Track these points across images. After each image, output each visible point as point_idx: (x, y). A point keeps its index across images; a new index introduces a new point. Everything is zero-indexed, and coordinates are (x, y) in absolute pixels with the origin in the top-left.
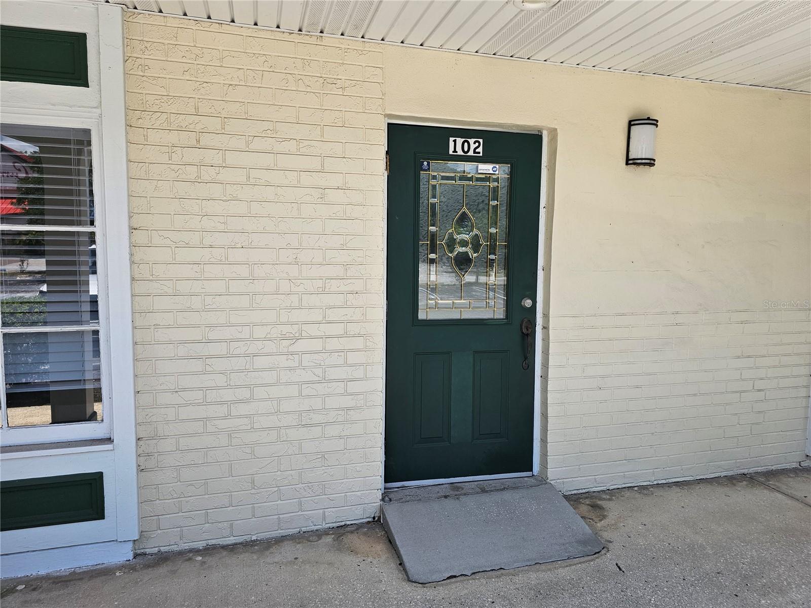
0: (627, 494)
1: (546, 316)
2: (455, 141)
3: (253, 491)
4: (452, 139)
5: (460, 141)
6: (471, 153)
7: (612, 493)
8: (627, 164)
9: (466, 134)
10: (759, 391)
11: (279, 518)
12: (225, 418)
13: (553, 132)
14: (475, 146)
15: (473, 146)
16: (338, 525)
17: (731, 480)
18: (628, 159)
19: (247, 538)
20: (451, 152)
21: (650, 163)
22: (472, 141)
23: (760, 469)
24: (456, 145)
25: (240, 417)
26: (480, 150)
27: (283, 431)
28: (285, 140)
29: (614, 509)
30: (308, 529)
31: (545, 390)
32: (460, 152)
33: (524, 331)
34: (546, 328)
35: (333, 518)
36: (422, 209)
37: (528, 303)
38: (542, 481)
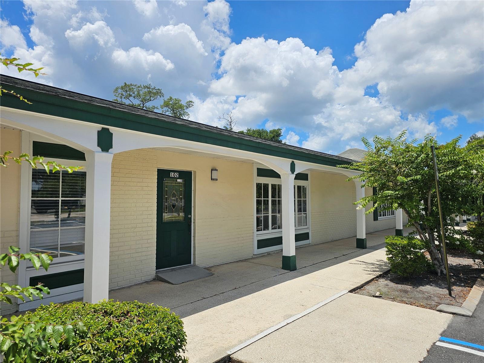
0: (215, 267)
1: (194, 219)
2: (172, 173)
3: (123, 273)
4: (171, 173)
5: (173, 173)
6: (176, 177)
7: (211, 267)
8: (211, 180)
9: (174, 171)
10: (242, 237)
11: (130, 281)
12: (117, 251)
13: (195, 172)
14: (177, 175)
15: (176, 175)
16: (145, 281)
17: (237, 262)
18: (212, 179)
19: (122, 287)
20: (171, 176)
21: (217, 180)
22: (176, 173)
23: (243, 259)
24: (172, 175)
25: (121, 251)
26: (178, 176)
27: (131, 254)
28: (134, 174)
29: (213, 269)
30: (137, 283)
31: (194, 240)
32: (173, 176)
33: (189, 224)
34: (194, 223)
35: (144, 279)
36: (164, 191)
37: (189, 216)
38: (194, 265)
